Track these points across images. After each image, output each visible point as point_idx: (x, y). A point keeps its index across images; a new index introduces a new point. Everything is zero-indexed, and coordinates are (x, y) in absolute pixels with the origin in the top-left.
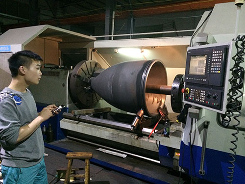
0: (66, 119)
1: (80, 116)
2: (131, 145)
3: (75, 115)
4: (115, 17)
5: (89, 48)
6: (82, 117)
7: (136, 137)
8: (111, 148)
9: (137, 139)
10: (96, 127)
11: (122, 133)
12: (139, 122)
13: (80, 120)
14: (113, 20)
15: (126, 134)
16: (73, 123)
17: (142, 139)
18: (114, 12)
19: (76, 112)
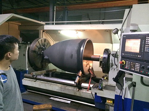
0: (27, 79)
1: (37, 76)
2: (74, 95)
3: (33, 76)
4: (56, 10)
5: (40, 30)
6: (39, 77)
7: (78, 89)
8: (59, 97)
9: (78, 91)
10: (49, 84)
11: (68, 87)
12: (79, 79)
13: (37, 79)
14: (55, 12)
15: (70, 88)
16: (32, 81)
17: (82, 91)
18: (55, 7)
19: (34, 73)
